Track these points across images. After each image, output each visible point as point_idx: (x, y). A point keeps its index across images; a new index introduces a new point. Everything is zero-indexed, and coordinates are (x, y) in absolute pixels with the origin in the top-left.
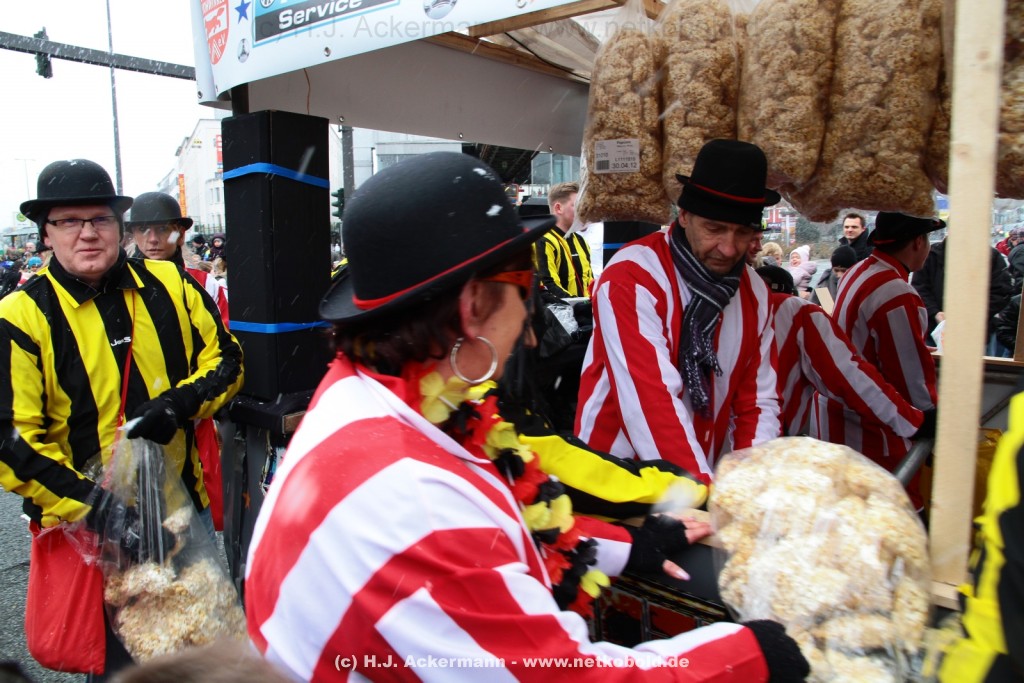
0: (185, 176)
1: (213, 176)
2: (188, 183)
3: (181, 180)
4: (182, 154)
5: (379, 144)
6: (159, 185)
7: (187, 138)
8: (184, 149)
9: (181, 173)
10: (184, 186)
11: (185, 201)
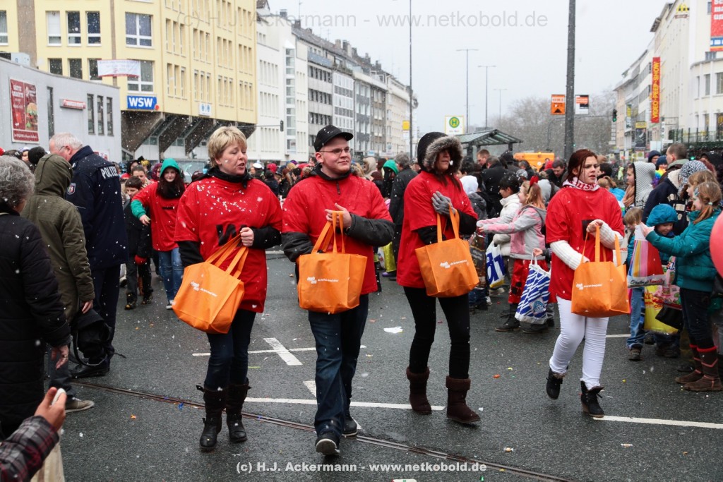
0: (661, 59)
1: (703, 58)
2: (664, 71)
3: (656, 65)
6: (625, 74)
7: (670, 5)
8: (663, 21)
9: (657, 56)
10: (659, 74)
11: (658, 95)
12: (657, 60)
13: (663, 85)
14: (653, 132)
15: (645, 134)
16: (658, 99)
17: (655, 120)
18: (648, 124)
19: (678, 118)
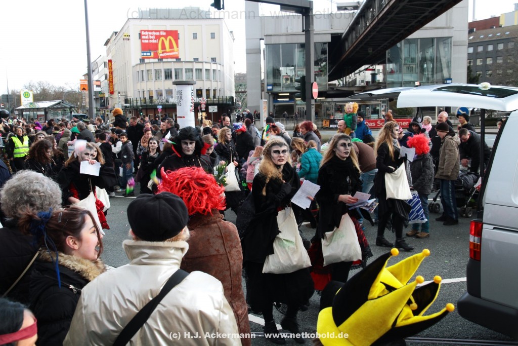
0: (113, 61)
1: (139, 62)
3: (110, 63)
4: (109, 45)
5: (265, 36)
7: (116, 33)
8: (112, 41)
9: (110, 59)
10: (112, 69)
11: (112, 80)
12: (110, 61)
13: (114, 74)
14: (109, 99)
15: (104, 100)
16: (112, 82)
17: (112, 93)
18: (107, 95)
19: (127, 92)
